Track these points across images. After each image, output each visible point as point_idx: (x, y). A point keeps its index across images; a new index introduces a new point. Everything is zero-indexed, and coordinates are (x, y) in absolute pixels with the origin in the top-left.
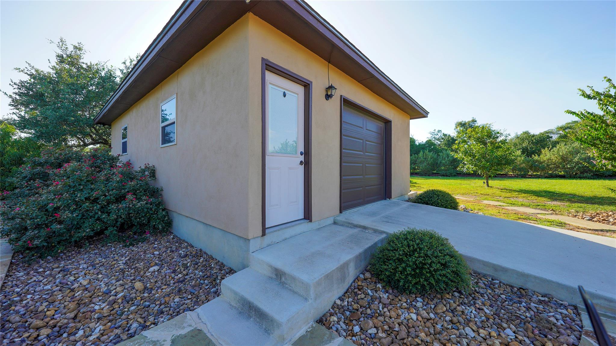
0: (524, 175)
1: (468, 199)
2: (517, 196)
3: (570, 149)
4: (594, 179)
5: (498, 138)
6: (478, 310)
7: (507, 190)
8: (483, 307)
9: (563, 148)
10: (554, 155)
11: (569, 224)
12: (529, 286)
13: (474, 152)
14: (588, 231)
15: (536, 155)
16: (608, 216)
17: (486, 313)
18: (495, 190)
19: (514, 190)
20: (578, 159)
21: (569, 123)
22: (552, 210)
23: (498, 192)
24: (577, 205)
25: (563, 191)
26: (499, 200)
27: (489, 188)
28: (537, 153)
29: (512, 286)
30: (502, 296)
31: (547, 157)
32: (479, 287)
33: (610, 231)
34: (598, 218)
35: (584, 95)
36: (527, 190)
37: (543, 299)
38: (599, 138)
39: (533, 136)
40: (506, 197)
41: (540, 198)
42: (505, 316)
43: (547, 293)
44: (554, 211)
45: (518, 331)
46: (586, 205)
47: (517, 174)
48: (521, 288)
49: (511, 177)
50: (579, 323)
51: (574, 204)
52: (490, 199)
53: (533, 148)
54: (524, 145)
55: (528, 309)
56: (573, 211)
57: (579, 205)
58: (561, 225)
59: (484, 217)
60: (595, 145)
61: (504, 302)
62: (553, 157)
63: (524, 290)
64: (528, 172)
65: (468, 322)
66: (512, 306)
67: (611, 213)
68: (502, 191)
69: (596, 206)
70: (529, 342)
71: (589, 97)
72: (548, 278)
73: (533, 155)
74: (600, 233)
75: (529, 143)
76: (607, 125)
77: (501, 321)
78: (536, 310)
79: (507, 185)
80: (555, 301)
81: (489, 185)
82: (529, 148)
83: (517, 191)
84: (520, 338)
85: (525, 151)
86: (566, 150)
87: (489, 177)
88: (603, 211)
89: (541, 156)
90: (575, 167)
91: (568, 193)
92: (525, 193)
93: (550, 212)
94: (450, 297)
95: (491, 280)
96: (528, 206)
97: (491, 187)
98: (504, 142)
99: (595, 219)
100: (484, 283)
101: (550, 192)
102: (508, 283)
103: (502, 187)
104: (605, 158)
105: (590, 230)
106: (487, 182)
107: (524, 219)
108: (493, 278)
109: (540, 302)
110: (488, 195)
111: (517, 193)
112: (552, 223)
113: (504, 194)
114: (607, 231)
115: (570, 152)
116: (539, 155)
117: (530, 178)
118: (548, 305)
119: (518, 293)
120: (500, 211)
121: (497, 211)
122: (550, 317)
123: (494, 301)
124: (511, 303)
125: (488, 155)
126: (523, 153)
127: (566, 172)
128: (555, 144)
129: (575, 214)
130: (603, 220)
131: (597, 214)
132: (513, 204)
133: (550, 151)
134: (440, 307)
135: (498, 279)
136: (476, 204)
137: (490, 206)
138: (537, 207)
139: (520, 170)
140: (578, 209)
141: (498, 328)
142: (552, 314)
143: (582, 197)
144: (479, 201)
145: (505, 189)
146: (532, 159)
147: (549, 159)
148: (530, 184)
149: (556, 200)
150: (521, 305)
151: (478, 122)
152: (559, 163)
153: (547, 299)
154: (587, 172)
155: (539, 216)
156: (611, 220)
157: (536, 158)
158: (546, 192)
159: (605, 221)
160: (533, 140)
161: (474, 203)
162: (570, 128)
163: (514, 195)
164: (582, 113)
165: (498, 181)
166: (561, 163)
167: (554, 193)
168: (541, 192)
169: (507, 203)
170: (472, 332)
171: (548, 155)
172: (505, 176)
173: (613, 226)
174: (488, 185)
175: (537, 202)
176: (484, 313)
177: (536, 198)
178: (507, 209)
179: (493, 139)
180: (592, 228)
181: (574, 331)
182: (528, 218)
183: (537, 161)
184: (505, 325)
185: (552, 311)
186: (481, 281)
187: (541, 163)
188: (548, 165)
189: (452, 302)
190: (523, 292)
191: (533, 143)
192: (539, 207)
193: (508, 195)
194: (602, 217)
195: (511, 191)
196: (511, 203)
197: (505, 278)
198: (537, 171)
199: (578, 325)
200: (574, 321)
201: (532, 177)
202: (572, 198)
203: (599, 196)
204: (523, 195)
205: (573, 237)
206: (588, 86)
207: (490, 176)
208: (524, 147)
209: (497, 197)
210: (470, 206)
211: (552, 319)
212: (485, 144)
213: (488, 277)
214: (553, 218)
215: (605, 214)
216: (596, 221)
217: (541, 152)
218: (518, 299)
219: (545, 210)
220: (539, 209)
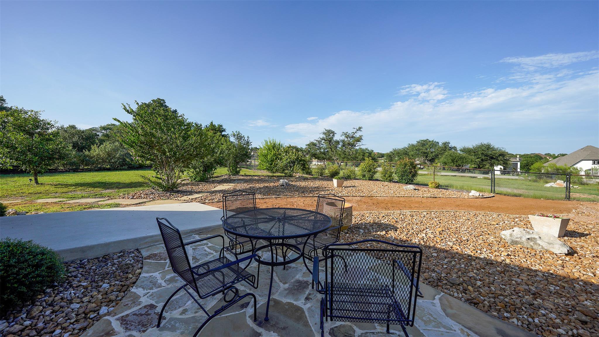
0: (76, 169)
1: (14, 202)
2: (74, 190)
3: (113, 147)
4: (129, 170)
5: (48, 129)
6: (76, 289)
7: (62, 185)
8: (80, 284)
9: (108, 146)
10: (102, 151)
11: (121, 204)
12: (111, 251)
13: (14, 142)
14: (133, 206)
15: (87, 150)
16: (141, 194)
17: (83, 286)
18: (47, 188)
19: (70, 185)
20: (119, 155)
21: (109, 125)
22: (108, 196)
23: (52, 189)
24: (122, 190)
25: (112, 181)
26: (57, 196)
27: (39, 185)
28: (86, 148)
29: (97, 258)
30: (92, 268)
31: (97, 152)
32: (70, 273)
33: (143, 202)
34: (136, 196)
35: (125, 109)
36: (82, 183)
37: (120, 254)
38: (135, 142)
39: (83, 132)
40: (63, 193)
41: (96, 189)
42: (99, 279)
43: (121, 249)
44: (110, 197)
45: (111, 281)
46: (128, 189)
47: (69, 169)
48: (104, 256)
49: (62, 172)
50: (141, 256)
51: (121, 190)
52: (45, 197)
53: (83, 143)
54: (74, 140)
55: (113, 265)
56: (122, 194)
57: (124, 189)
58: (117, 205)
59: (46, 215)
60: (132, 146)
61: (95, 271)
62: (101, 153)
63: (107, 256)
64: (80, 166)
65: (71, 302)
66: (102, 270)
67: (142, 192)
68: (56, 186)
69: (134, 189)
70: (119, 282)
71: (128, 111)
72: (122, 239)
73: (84, 150)
74: (139, 205)
75: (79, 138)
76: (139, 135)
77: (97, 284)
78: (118, 263)
79: (60, 180)
80: (127, 252)
81: (39, 183)
82: (79, 143)
83: (73, 185)
84: (113, 284)
85: (75, 146)
86: (111, 148)
87: (37, 174)
88: (138, 192)
89: (91, 151)
90: (117, 161)
91: (115, 182)
92: (81, 186)
93: (107, 198)
94: (43, 296)
95: (79, 262)
96: (88, 197)
97: (41, 184)
98: (56, 134)
99: (135, 197)
100: (74, 267)
101: (102, 183)
102: (95, 257)
103: (55, 183)
104: (138, 156)
105: (134, 204)
106: (36, 179)
107: (89, 208)
108: (81, 260)
109: (119, 257)
110: (40, 193)
111: (73, 187)
112: (110, 206)
113: (60, 190)
114: (142, 203)
115: (113, 149)
116: (89, 151)
117: (82, 171)
118: (124, 256)
119: (104, 260)
120: (63, 206)
121: (60, 207)
122: (127, 261)
123: (88, 274)
124: (101, 268)
125: (36, 148)
126: (74, 147)
127: (111, 165)
128: (102, 142)
129: (123, 197)
130: (139, 197)
131: (135, 194)
132: (74, 198)
133: (98, 147)
134: (35, 310)
135: (86, 258)
136: (27, 205)
137: (49, 204)
138: (95, 196)
139: (72, 164)
140: (124, 193)
141: (96, 289)
142: (127, 260)
143: (125, 184)
144: (31, 202)
145: (59, 184)
146: (83, 153)
147: (97, 155)
148: (84, 177)
149: (108, 188)
150: (108, 266)
151: (7, 101)
152: (106, 158)
153: (122, 253)
154: (124, 165)
155: (100, 203)
156: (143, 196)
157: (87, 153)
158: (99, 183)
159: (140, 197)
160: (83, 136)
161: (25, 205)
162: (110, 129)
163: (71, 190)
164: (124, 123)
165: (48, 177)
166: (107, 158)
167: (106, 183)
168: (95, 183)
169: (66, 198)
170: (77, 304)
171: (97, 151)
172: (55, 171)
173: (144, 199)
174: (37, 182)
175: (95, 193)
176: (83, 287)
177: (93, 189)
178: (69, 203)
179: (42, 129)
180: (134, 203)
181: (139, 261)
182: (92, 207)
183: (88, 156)
184: (101, 284)
185: (126, 258)
186: (71, 267)
187: (92, 158)
188: (97, 160)
189: (47, 298)
190: (107, 257)
191: (83, 138)
192: (97, 196)
193: (65, 190)
194: (138, 195)
195: (67, 185)
196: (71, 197)
197: (91, 255)
198: (88, 165)
199: (140, 257)
200: (138, 257)
201: (83, 171)
202: (118, 186)
203: (134, 182)
204: (80, 188)
205: (127, 211)
206: (127, 104)
207: (39, 172)
208: (74, 141)
209: (52, 194)
210: (21, 209)
211: (129, 262)
212: (31, 135)
213: (76, 261)
214: (110, 202)
215: (139, 193)
216: (136, 199)
217: (91, 148)
218: (105, 263)
219: (102, 197)
220: (98, 198)
